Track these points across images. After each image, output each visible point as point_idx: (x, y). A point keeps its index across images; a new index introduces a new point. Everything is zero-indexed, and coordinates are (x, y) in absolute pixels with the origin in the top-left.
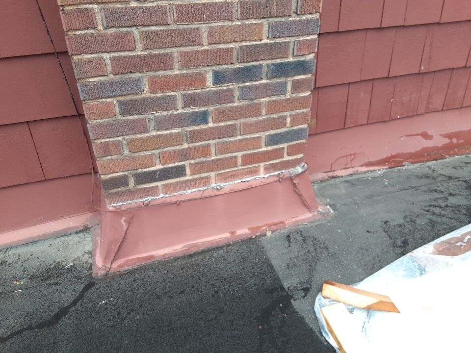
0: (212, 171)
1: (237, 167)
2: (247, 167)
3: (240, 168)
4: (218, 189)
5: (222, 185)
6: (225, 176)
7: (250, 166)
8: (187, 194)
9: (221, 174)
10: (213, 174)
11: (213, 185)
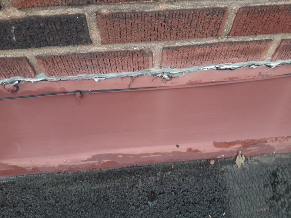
0: (156, 40)
1: (217, 36)
2: (241, 39)
3: (224, 40)
4: (165, 78)
5: (175, 71)
6: (185, 54)
7: (250, 39)
8: (96, 80)
9: (177, 48)
10: (157, 47)
11: (155, 70)
